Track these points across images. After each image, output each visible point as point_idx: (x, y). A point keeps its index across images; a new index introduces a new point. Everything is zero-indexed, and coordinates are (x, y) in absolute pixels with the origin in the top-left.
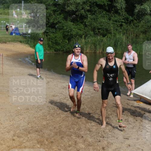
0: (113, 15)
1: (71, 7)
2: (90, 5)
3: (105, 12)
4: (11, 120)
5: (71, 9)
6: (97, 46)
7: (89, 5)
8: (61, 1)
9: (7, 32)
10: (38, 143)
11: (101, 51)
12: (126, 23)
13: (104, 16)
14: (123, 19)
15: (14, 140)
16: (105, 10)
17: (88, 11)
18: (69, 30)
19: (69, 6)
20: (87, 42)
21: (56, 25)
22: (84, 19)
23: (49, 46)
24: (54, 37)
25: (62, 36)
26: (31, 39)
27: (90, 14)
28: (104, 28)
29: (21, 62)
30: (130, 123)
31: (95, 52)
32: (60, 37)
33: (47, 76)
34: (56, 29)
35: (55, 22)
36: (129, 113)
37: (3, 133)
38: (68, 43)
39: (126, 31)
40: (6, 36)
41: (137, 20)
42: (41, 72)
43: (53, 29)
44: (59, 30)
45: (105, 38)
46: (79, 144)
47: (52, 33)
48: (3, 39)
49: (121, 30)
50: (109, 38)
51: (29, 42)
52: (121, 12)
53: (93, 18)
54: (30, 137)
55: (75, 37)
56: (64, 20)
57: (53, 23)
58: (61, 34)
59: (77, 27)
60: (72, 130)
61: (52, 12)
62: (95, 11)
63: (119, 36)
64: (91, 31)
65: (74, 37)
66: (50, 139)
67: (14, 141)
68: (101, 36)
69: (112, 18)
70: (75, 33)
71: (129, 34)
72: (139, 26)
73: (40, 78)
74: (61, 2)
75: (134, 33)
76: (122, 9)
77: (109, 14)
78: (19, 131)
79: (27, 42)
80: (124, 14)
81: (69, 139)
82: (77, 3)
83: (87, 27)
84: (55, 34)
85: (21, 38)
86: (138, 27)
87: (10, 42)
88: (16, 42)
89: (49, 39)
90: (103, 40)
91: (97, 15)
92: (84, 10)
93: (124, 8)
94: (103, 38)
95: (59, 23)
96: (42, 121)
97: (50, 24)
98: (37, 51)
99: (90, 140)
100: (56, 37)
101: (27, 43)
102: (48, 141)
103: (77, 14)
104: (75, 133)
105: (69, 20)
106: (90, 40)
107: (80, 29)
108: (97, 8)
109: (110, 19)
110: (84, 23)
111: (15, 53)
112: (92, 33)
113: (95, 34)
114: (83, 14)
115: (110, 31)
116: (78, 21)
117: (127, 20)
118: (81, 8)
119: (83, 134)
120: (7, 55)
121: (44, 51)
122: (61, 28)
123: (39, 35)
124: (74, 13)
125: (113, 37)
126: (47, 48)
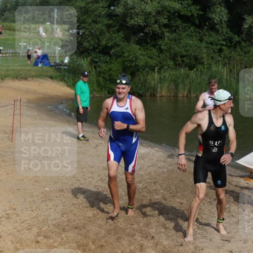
0: (206, 33)
1: (136, 19)
2: (168, 16)
3: (194, 27)
4: (34, 208)
5: (136, 23)
6: (180, 86)
7: (166, 17)
8: (119, 10)
9: (29, 62)
10: (79, 247)
11: (185, 93)
12: (229, 47)
13: (192, 34)
14: (223, 41)
15: (38, 242)
16: (194, 24)
17: (166, 26)
18: (132, 58)
19: (134, 18)
20: (162, 78)
21: (111, 49)
22: (158, 40)
23: (99, 84)
24: (107, 69)
25: (120, 68)
26: (69, 72)
27: (168, 32)
28: (191, 54)
29: (51, 111)
30: (233, 214)
31: (176, 95)
32: (117, 70)
33: (94, 136)
34: (111, 56)
35: (109, 45)
36: (231, 197)
37: (19, 231)
38: (131, 80)
39: (229, 61)
40: (26, 68)
41: (247, 42)
42: (84, 129)
43: (105, 56)
44: (116, 59)
45: (192, 71)
46: (147, 250)
47: (104, 62)
48: (21, 73)
49: (220, 58)
50: (200, 71)
51: (66, 78)
52: (220, 28)
53: (173, 38)
54: (64, 238)
55: (143, 70)
56: (124, 42)
57: (106, 47)
58: (120, 64)
59: (145, 53)
60: (135, 226)
61: (104, 28)
62: (177, 27)
63: (216, 68)
64: (169, 60)
65: (141, 70)
66: (99, 240)
67: (37, 244)
68: (187, 69)
69: (205, 37)
70: (143, 64)
71: (233, 65)
72: (250, 51)
73: (82, 139)
74: (119, 12)
75: (241, 64)
76: (221, 23)
77: (200, 31)
78: (46, 227)
79: (62, 77)
80: (226, 31)
81: (130, 242)
82: (146, 12)
83: (164, 53)
84: (108, 64)
85: (51, 72)
86: (249, 53)
87: (34, 78)
88: (43, 78)
89: (99, 74)
90: (189, 75)
91: (180, 33)
92: (159, 25)
93: (225, 22)
94: (190, 72)
95: (116, 47)
96: (85, 211)
97: (100, 48)
98: (78, 92)
99: (166, 243)
100: (110, 70)
101: (62, 79)
102: (95, 245)
103: (147, 30)
104: (141, 231)
105: (132, 41)
106: (167, 75)
107: (151, 56)
108: (181, 22)
109: (201, 40)
110: (157, 47)
111: (41, 96)
112: (171, 63)
113: (176, 65)
114: (156, 30)
115: (201, 61)
116: (147, 44)
117: (231, 42)
118: (153, 21)
119: (154, 233)
120: (28, 99)
121: (90, 94)
122: (120, 54)
123: (82, 65)
124: (141, 29)
125: (206, 70)
126: (95, 88)
